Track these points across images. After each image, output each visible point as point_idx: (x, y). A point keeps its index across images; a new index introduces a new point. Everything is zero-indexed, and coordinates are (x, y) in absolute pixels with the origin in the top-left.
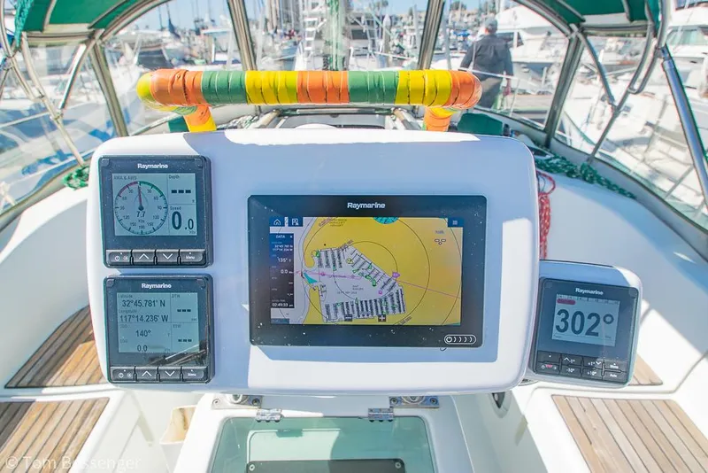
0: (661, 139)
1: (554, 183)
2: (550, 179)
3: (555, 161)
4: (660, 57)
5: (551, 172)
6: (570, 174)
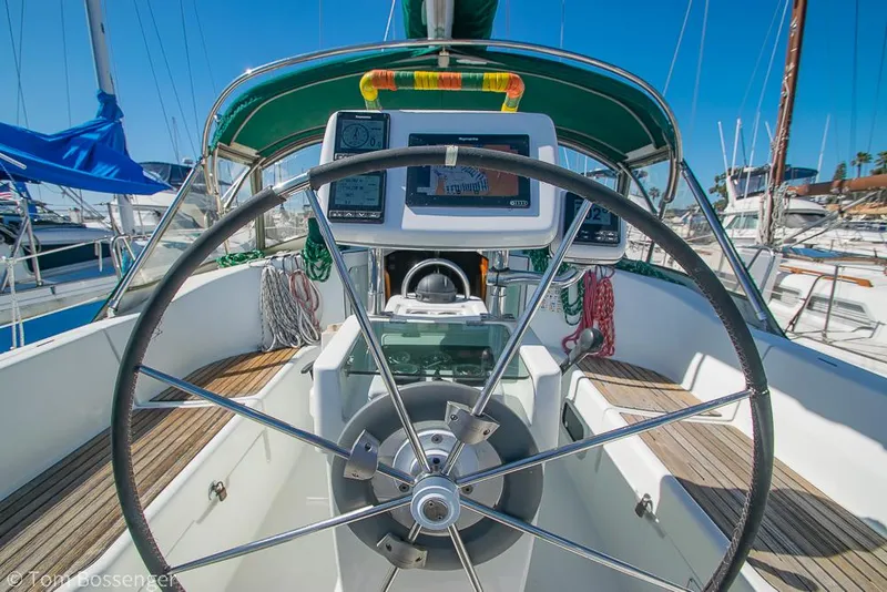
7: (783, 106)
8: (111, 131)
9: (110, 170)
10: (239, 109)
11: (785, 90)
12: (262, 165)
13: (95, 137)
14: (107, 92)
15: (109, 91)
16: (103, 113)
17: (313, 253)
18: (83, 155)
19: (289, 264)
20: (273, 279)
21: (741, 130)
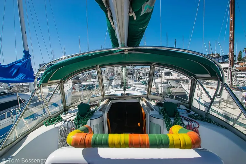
0: (223, 102)
1: (198, 124)
2: (197, 122)
3: (196, 115)
4: (224, 86)
5: (196, 119)
6: (202, 120)
7: (231, 43)
8: (26, 62)
9: (23, 75)
10: (48, 73)
11: (231, 38)
12: (63, 82)
13: (20, 64)
14: (26, 50)
15: (27, 50)
16: (24, 56)
17: (79, 121)
18: (15, 71)
19: (70, 125)
20: (63, 133)
21: (210, 44)
